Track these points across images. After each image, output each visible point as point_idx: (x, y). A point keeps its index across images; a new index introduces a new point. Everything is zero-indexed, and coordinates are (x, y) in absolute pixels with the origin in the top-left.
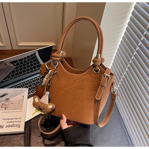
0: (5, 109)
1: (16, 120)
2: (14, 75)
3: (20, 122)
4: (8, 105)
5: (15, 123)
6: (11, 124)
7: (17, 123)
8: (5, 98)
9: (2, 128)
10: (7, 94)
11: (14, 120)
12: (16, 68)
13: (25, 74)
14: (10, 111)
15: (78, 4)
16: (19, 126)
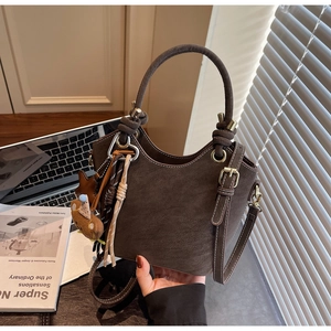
0: (19, 254)
1: (39, 281)
2: (45, 176)
3: (49, 286)
4: (26, 243)
5: (36, 289)
6: (27, 289)
7: (42, 289)
8: (19, 227)
9: (7, 297)
10: (24, 219)
11: (35, 281)
12: (51, 160)
13: (70, 174)
14: (27, 258)
15: (157, 8)
16: (45, 296)
